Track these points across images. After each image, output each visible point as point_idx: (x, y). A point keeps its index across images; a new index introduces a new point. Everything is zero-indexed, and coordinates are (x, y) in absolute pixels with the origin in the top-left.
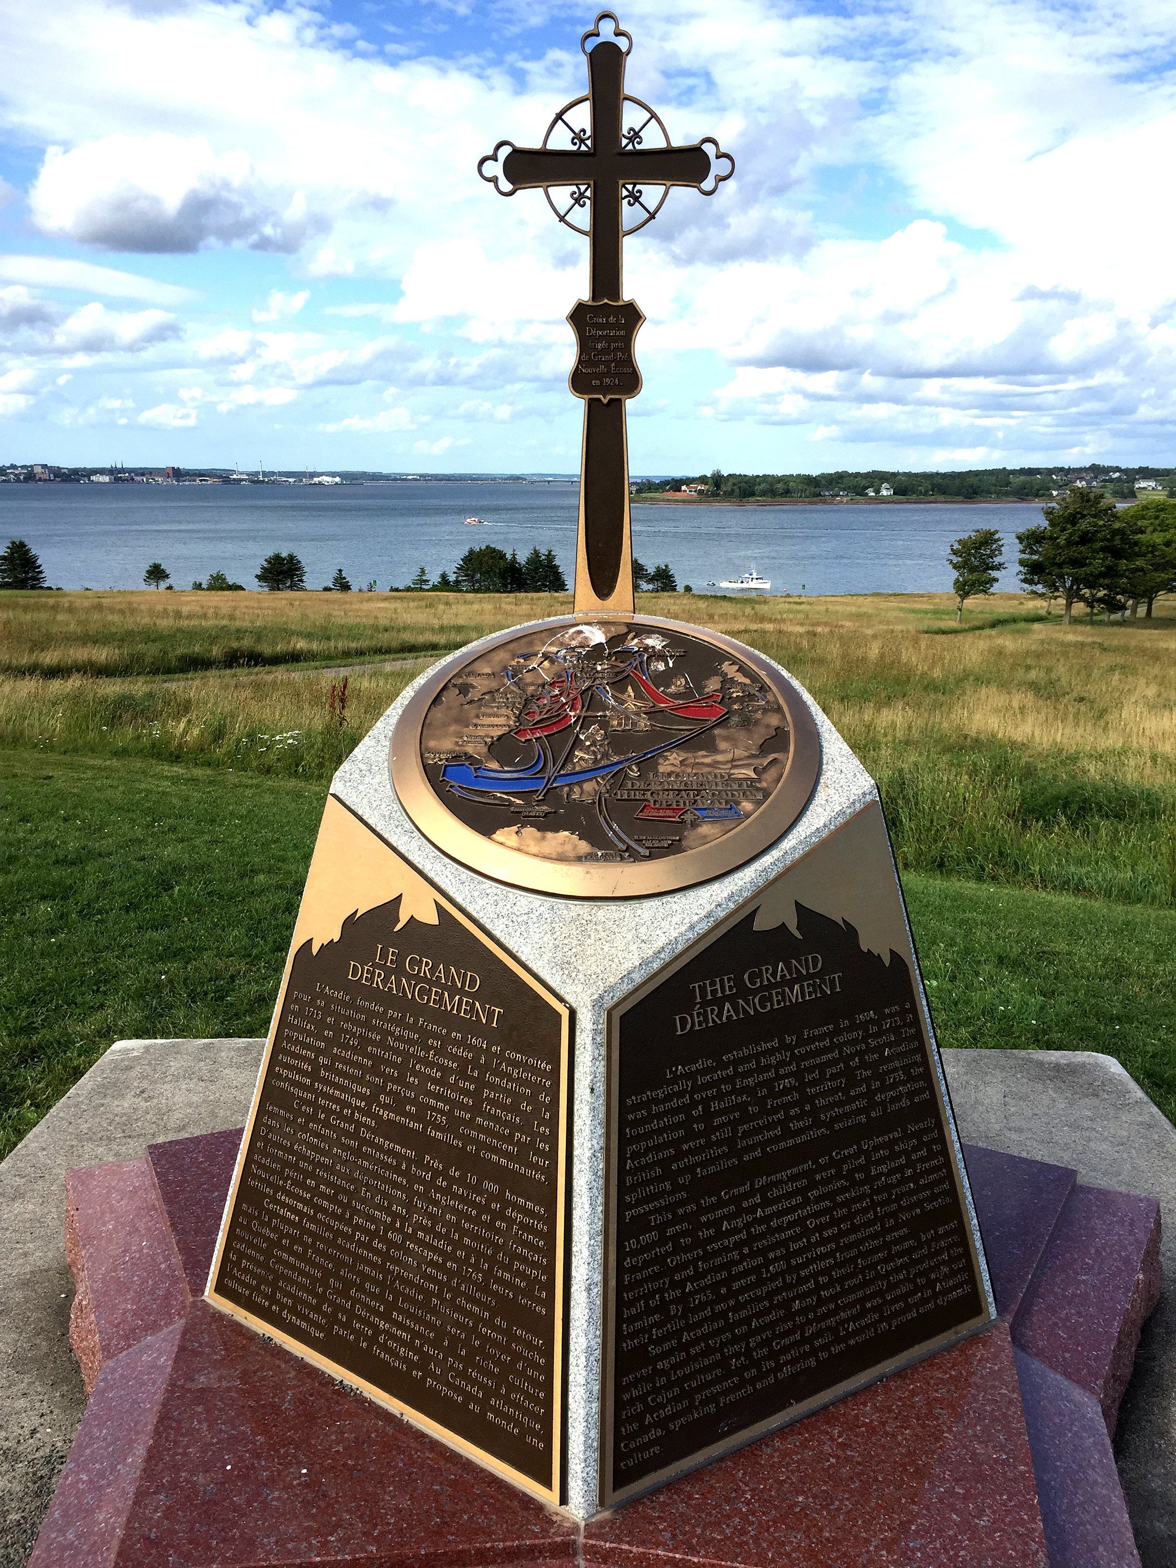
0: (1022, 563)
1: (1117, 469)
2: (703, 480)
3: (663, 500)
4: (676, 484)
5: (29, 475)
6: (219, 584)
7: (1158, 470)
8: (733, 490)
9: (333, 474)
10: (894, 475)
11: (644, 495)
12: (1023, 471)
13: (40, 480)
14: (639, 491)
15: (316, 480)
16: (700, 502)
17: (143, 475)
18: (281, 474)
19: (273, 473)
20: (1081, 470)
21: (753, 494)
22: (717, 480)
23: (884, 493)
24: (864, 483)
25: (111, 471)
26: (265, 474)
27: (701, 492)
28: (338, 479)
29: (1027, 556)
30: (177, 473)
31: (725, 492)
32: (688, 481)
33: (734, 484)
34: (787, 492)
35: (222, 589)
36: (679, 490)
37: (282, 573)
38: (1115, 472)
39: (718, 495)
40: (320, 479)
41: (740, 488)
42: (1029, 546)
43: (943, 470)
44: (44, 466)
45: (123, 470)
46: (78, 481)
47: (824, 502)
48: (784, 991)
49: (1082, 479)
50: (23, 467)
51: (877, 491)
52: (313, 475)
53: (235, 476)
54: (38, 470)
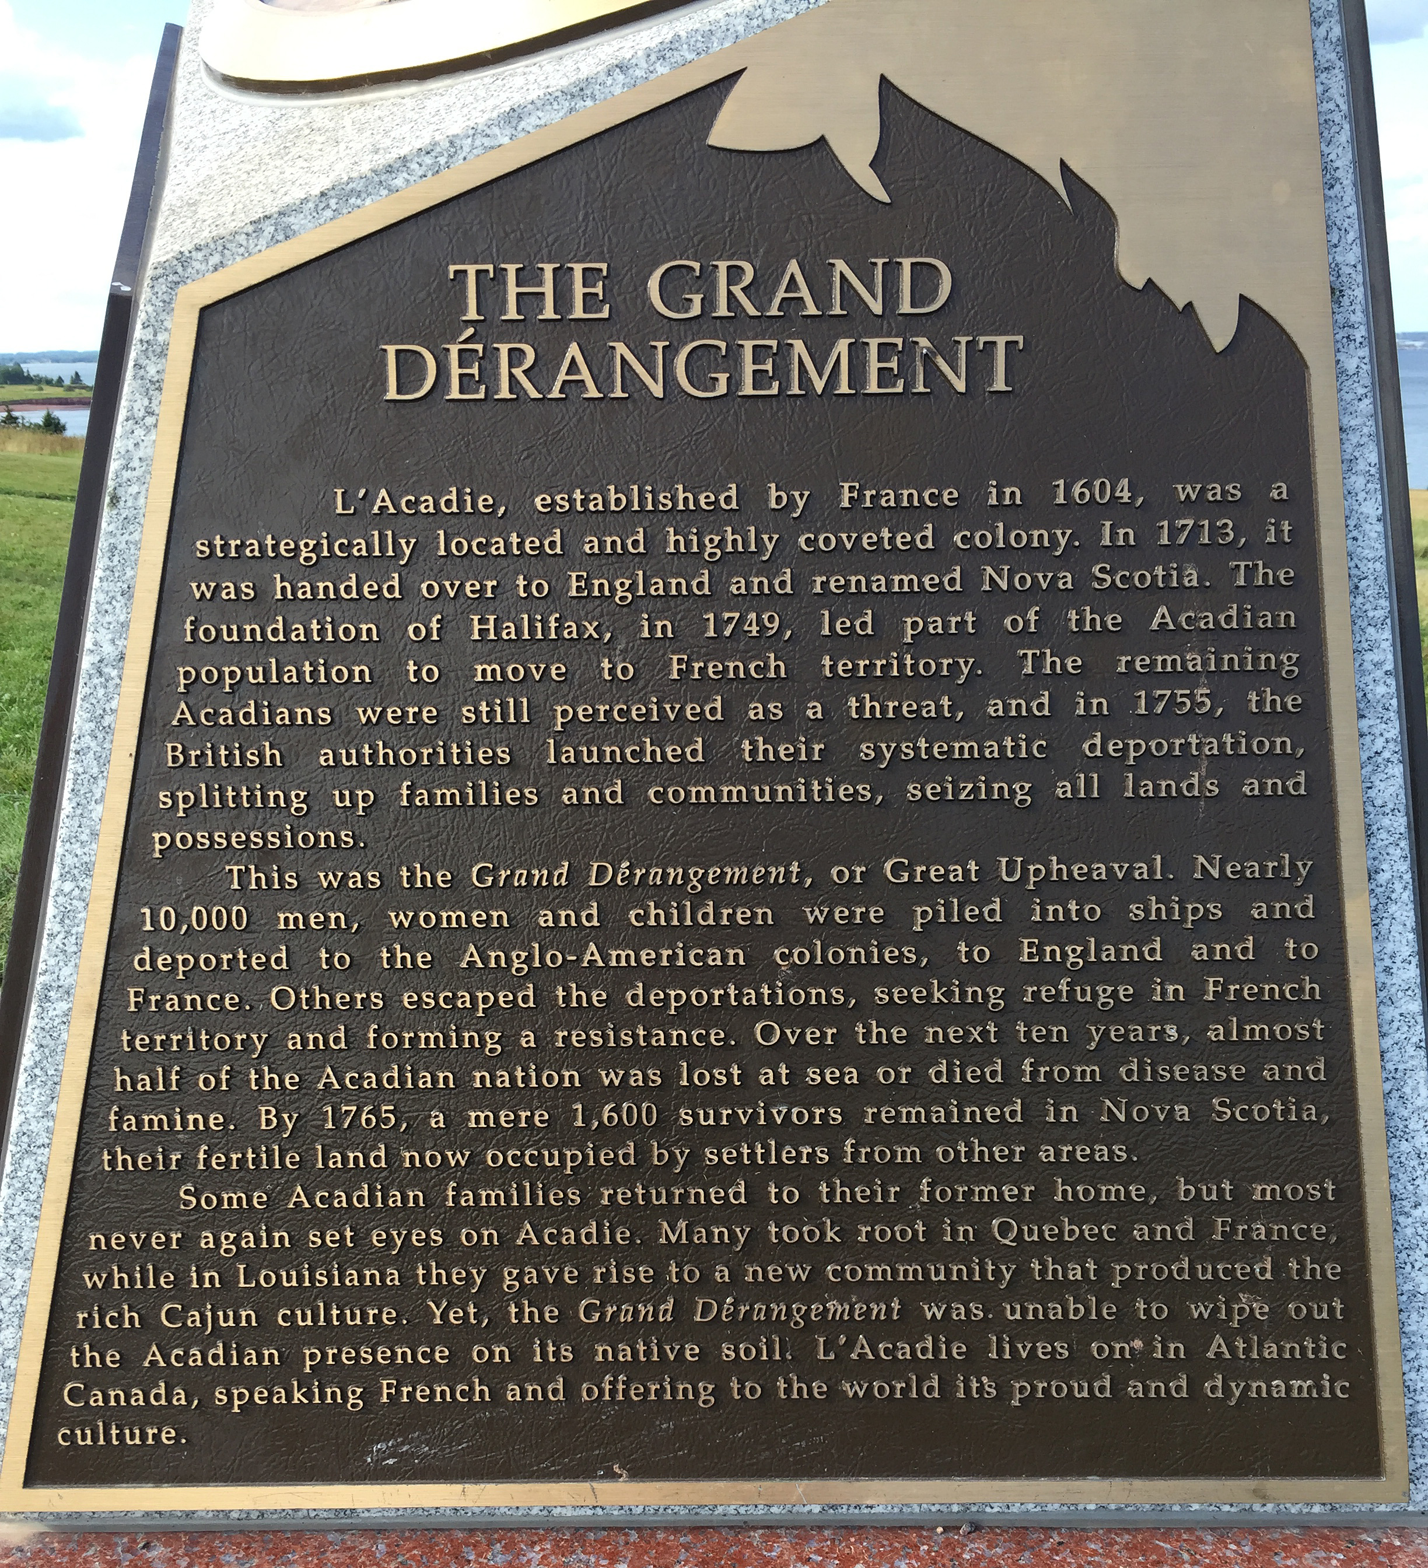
48: (785, 349)
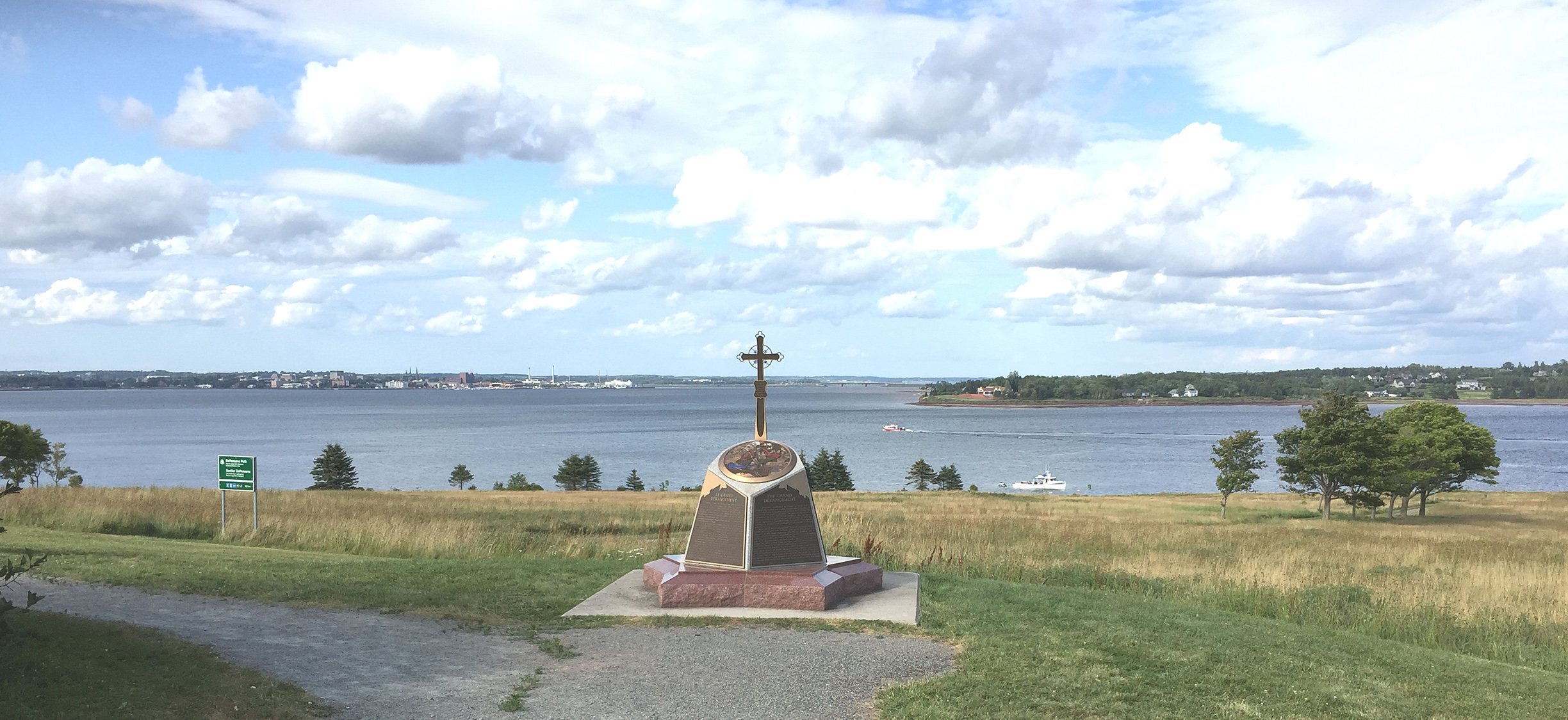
0: (1280, 462)
1: (1438, 369)
2: (999, 381)
3: (958, 402)
4: (971, 386)
5: (325, 382)
6: (519, 483)
7: (1482, 370)
8: (1030, 392)
9: (625, 379)
10: (1199, 375)
11: (939, 397)
12: (1337, 372)
13: (336, 386)
14: (934, 393)
15: (608, 384)
16: (996, 403)
17: (437, 381)
18: (573, 378)
19: (565, 378)
20: (1399, 370)
21: (1051, 396)
22: (1014, 382)
23: (1189, 394)
24: (1168, 384)
25: (405, 378)
26: (557, 378)
27: (997, 394)
28: (629, 383)
29: (1283, 456)
30: (471, 379)
31: (1022, 394)
32: (985, 383)
33: (1032, 386)
34: (1086, 394)
35: (523, 489)
36: (975, 392)
37: (579, 473)
38: (1435, 372)
39: (1015, 397)
40: (611, 383)
41: (1037, 390)
42: (1287, 446)
43: (1252, 371)
44: (340, 373)
45: (417, 376)
46: (373, 387)
47: (1127, 404)
49: (1399, 379)
50: (319, 374)
51: (1181, 393)
52: (604, 379)
53: (527, 381)
54: (334, 376)
